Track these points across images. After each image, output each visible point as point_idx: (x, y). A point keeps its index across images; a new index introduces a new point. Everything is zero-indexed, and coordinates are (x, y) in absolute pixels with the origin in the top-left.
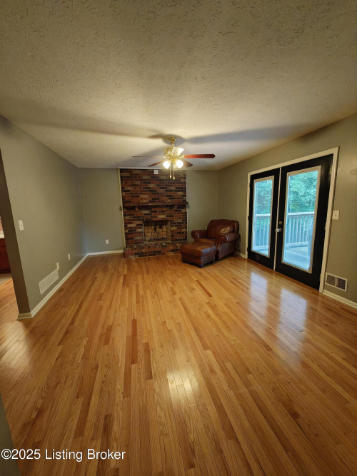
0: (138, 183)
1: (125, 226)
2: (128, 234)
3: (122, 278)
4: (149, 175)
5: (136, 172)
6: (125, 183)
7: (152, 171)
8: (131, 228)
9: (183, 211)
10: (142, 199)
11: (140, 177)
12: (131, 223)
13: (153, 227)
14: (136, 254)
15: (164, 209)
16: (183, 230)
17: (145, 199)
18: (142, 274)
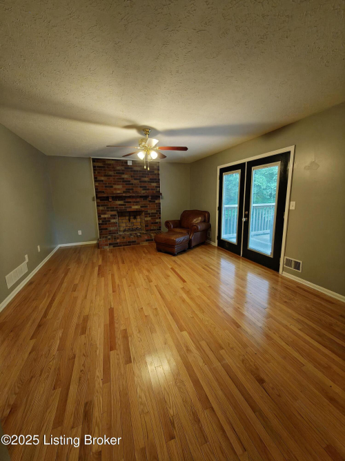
0: (112, 173)
1: (99, 216)
2: (102, 224)
3: (97, 269)
4: (122, 165)
5: (109, 162)
6: (99, 173)
7: (126, 162)
8: (105, 218)
9: (157, 201)
10: (115, 189)
11: (113, 168)
12: (105, 214)
13: (127, 218)
14: (110, 244)
15: (138, 200)
16: (157, 220)
17: (119, 189)
18: (118, 263)
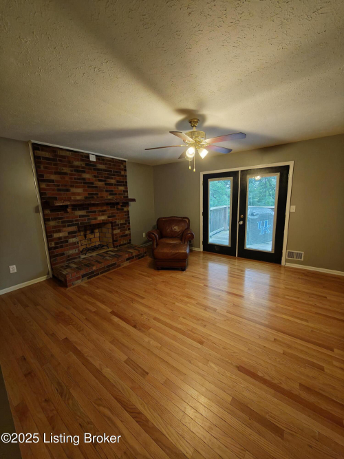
0: (66, 170)
1: (49, 237)
2: (55, 248)
4: (82, 160)
5: (63, 153)
6: (46, 168)
7: (87, 156)
8: (60, 238)
9: (125, 209)
10: (74, 194)
11: (69, 162)
12: (60, 231)
13: (82, 233)
14: (83, 276)
15: (105, 208)
16: (127, 232)
17: (79, 194)
